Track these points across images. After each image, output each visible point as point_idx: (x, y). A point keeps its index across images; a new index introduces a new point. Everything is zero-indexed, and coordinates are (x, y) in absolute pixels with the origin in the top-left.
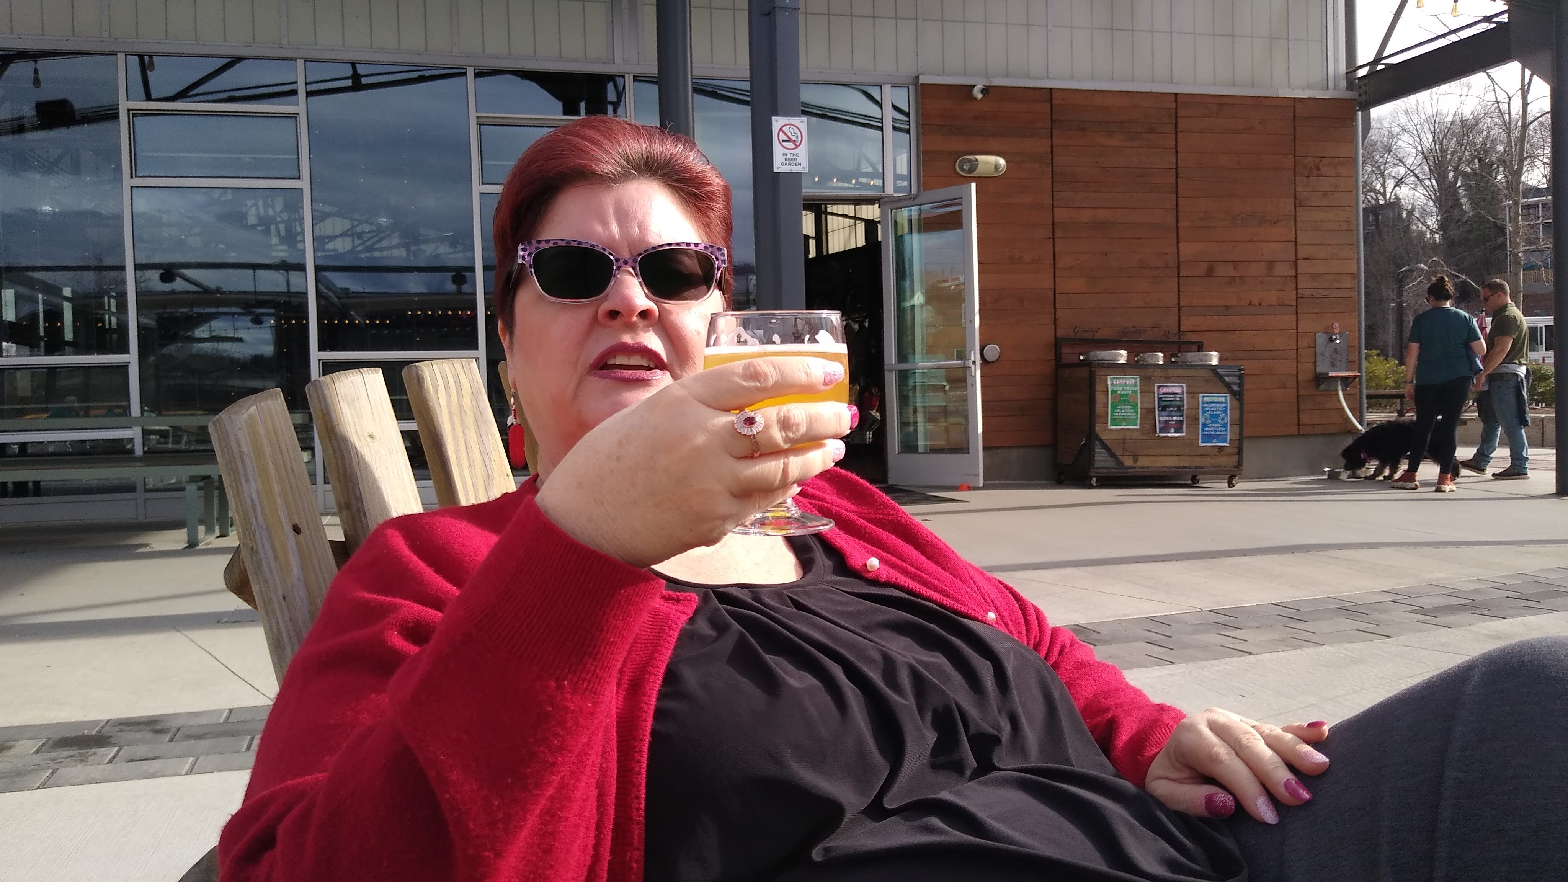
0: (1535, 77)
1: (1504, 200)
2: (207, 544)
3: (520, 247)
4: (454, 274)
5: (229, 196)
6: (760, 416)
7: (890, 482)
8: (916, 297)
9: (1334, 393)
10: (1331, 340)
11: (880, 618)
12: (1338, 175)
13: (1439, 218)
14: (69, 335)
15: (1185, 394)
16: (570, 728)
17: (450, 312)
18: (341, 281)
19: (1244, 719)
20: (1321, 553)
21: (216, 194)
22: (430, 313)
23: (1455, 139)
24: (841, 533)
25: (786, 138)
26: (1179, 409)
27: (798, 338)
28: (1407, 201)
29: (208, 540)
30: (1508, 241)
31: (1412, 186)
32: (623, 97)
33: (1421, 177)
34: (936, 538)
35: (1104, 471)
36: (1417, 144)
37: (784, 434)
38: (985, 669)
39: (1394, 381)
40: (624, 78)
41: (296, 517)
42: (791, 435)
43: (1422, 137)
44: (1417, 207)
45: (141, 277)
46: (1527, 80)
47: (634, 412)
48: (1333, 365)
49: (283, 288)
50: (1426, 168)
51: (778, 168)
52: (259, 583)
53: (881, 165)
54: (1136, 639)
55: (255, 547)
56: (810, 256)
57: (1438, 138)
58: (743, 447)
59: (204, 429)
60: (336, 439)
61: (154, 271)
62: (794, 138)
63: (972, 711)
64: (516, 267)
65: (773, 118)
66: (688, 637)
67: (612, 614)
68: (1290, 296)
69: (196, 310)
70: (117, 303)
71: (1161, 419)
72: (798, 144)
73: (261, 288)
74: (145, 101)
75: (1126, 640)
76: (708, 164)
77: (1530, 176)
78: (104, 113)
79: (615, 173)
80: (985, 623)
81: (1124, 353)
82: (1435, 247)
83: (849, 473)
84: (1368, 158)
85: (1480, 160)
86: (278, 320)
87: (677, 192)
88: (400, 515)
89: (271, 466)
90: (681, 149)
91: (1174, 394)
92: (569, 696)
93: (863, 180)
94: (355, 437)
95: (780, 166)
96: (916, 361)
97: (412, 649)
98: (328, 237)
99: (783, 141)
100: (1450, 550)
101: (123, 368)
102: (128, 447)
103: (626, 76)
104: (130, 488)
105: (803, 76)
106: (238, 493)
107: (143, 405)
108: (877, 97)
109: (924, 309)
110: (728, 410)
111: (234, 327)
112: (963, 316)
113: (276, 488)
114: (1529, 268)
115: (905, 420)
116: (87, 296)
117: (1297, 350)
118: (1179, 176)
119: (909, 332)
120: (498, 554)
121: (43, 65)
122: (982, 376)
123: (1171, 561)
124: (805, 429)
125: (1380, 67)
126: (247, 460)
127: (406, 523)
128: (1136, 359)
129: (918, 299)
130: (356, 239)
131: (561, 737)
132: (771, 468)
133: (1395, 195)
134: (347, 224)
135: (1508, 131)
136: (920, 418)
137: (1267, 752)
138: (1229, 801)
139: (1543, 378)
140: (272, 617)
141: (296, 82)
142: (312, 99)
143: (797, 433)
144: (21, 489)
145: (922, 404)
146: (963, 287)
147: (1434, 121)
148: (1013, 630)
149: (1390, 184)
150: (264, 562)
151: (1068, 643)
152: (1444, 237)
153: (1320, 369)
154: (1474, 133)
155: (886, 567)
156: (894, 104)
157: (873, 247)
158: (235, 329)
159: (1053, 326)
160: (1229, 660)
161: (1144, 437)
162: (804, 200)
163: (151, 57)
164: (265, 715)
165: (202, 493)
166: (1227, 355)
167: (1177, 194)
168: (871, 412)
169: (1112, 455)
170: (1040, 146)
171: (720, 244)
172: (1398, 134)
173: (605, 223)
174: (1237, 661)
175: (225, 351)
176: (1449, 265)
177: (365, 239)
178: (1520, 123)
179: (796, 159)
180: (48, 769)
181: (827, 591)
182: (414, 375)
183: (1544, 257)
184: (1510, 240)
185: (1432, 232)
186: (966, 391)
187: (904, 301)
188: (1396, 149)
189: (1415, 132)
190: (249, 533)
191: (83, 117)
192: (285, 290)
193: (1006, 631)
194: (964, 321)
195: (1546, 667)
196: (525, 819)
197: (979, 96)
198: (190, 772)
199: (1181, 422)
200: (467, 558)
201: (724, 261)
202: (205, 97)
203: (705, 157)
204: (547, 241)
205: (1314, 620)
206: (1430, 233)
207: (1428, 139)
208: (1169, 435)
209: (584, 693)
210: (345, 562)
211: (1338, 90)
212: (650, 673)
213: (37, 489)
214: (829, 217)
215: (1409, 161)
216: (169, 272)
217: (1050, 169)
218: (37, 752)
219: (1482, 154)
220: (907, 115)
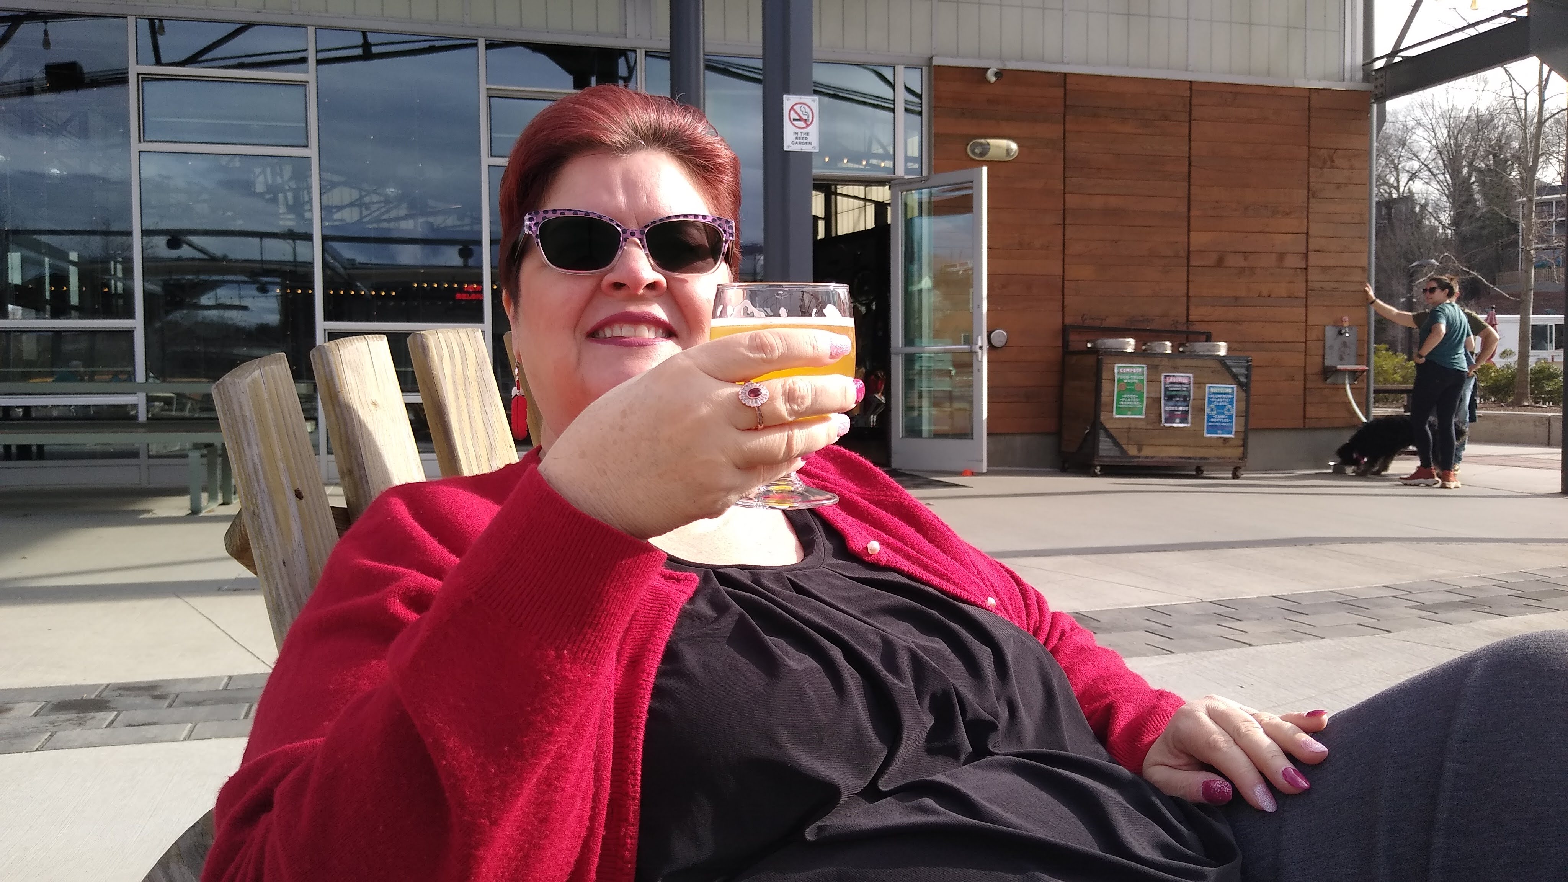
0: (1553, 73)
1: (1518, 197)
2: (210, 511)
3: (527, 217)
4: (461, 247)
5: (237, 163)
6: (765, 388)
7: (894, 466)
8: (923, 282)
9: (1342, 386)
10: (1340, 333)
11: (880, 603)
12: (1352, 167)
13: (1452, 213)
14: (74, 300)
15: (1192, 385)
16: (568, 698)
17: (456, 286)
18: (347, 251)
19: (1242, 707)
20: (1323, 547)
21: (224, 160)
22: (436, 285)
23: (1470, 135)
24: (844, 514)
25: (797, 117)
26: (1186, 399)
27: (805, 312)
28: (1420, 196)
29: (211, 507)
30: (1521, 237)
31: (1426, 181)
32: (635, 72)
33: (1436, 171)
34: (938, 521)
35: (1109, 459)
36: (1431, 138)
37: (788, 406)
38: (985, 656)
39: (1402, 376)
40: (636, 53)
41: (298, 482)
42: (796, 407)
43: (1436, 131)
44: (1431, 201)
45: (148, 243)
46: (1544, 77)
47: (639, 382)
48: (1341, 358)
49: (290, 258)
50: (1440, 163)
51: (789, 146)
52: (259, 548)
53: (892, 146)
54: (1137, 628)
55: (256, 511)
56: (819, 238)
57: (1453, 133)
58: (747, 419)
59: (208, 397)
60: (339, 406)
61: (161, 237)
62: (805, 117)
63: (971, 697)
64: (522, 237)
65: (785, 96)
66: (688, 616)
67: (613, 585)
68: (1299, 288)
69: (202, 277)
70: (123, 269)
71: (1167, 408)
72: (809, 123)
73: (267, 257)
74: (155, 65)
75: (1125, 629)
76: (717, 136)
77: (1545, 174)
78: (113, 77)
79: (623, 143)
80: (985, 608)
81: (1132, 341)
82: (1446, 243)
83: (853, 453)
84: (1383, 151)
85: (1494, 156)
86: (283, 289)
87: (685, 163)
88: (403, 482)
89: (273, 430)
90: (690, 120)
91: (1180, 383)
92: (568, 666)
93: (874, 161)
94: (358, 405)
95: (791, 145)
96: (923, 345)
97: (412, 616)
98: (336, 207)
99: (794, 120)
100: (1454, 546)
101: (129, 334)
102: (132, 413)
103: (638, 51)
104: (133, 454)
105: (816, 55)
106: (240, 457)
107: (148, 371)
108: (890, 78)
109: (932, 294)
110: (733, 381)
111: (240, 294)
112: (971, 300)
113: (278, 452)
114: (1540, 266)
115: (909, 405)
116: (93, 261)
117: (1306, 341)
118: (1192, 164)
119: (916, 316)
120: (498, 523)
121: (53, 26)
122: (989, 362)
123: (1173, 550)
124: (810, 402)
125: (1397, 59)
126: (249, 424)
127: (408, 491)
128: (1144, 348)
129: (926, 283)
130: (363, 209)
131: (558, 706)
132: (775, 440)
133: (1409, 189)
134: (355, 194)
135: (1524, 128)
136: (925, 403)
137: (1266, 741)
138: (1227, 789)
139: (1552, 376)
140: (272, 583)
141: (306, 50)
142: (322, 67)
143: (802, 406)
144: (24, 453)
145: (927, 389)
146: (971, 272)
147: (1448, 117)
148: (1013, 615)
149: (1404, 178)
150: (265, 527)
151: (1068, 628)
152: (1456, 233)
153: (1328, 363)
154: (1489, 129)
155: (887, 550)
156: (908, 86)
157: (882, 229)
158: (241, 297)
159: (1061, 313)
160: (1229, 650)
161: (1149, 427)
162: (814, 180)
163: (161, 20)
164: (264, 683)
165: (205, 460)
166: (1235, 345)
167: (1189, 182)
168: (876, 396)
169: (1116, 443)
170: (1052, 131)
171: (728, 216)
172: (1413, 128)
173: (612, 193)
174: (1237, 653)
175: (231, 319)
176: (1460, 262)
177: (373, 209)
178: (1536, 120)
179: (806, 139)
180: (47, 731)
181: (827, 575)
182: (419, 344)
183: (1556, 255)
184: (1523, 237)
185: (1444, 227)
186: (972, 376)
187: (912, 284)
188: (1410, 143)
189: (1430, 127)
190: (251, 497)
191: (92, 80)
192: (291, 259)
193: (1006, 618)
194: (971, 306)
195: (1549, 660)
196: (521, 788)
197: (993, 79)
198: (188, 738)
199: (1187, 412)
200: (470, 529)
201: (732, 234)
202: (215, 62)
203: (714, 129)
204: (554, 211)
205: (1315, 614)
206: (1443, 228)
207: (1443, 134)
208: (1175, 425)
209: (583, 663)
210: (347, 529)
211: (1354, 82)
212: (650, 650)
213: (41, 453)
214: (839, 198)
215: (1423, 156)
216: (175, 239)
217: (1062, 155)
218: (36, 715)
219: (1497, 150)
220: (920, 97)
